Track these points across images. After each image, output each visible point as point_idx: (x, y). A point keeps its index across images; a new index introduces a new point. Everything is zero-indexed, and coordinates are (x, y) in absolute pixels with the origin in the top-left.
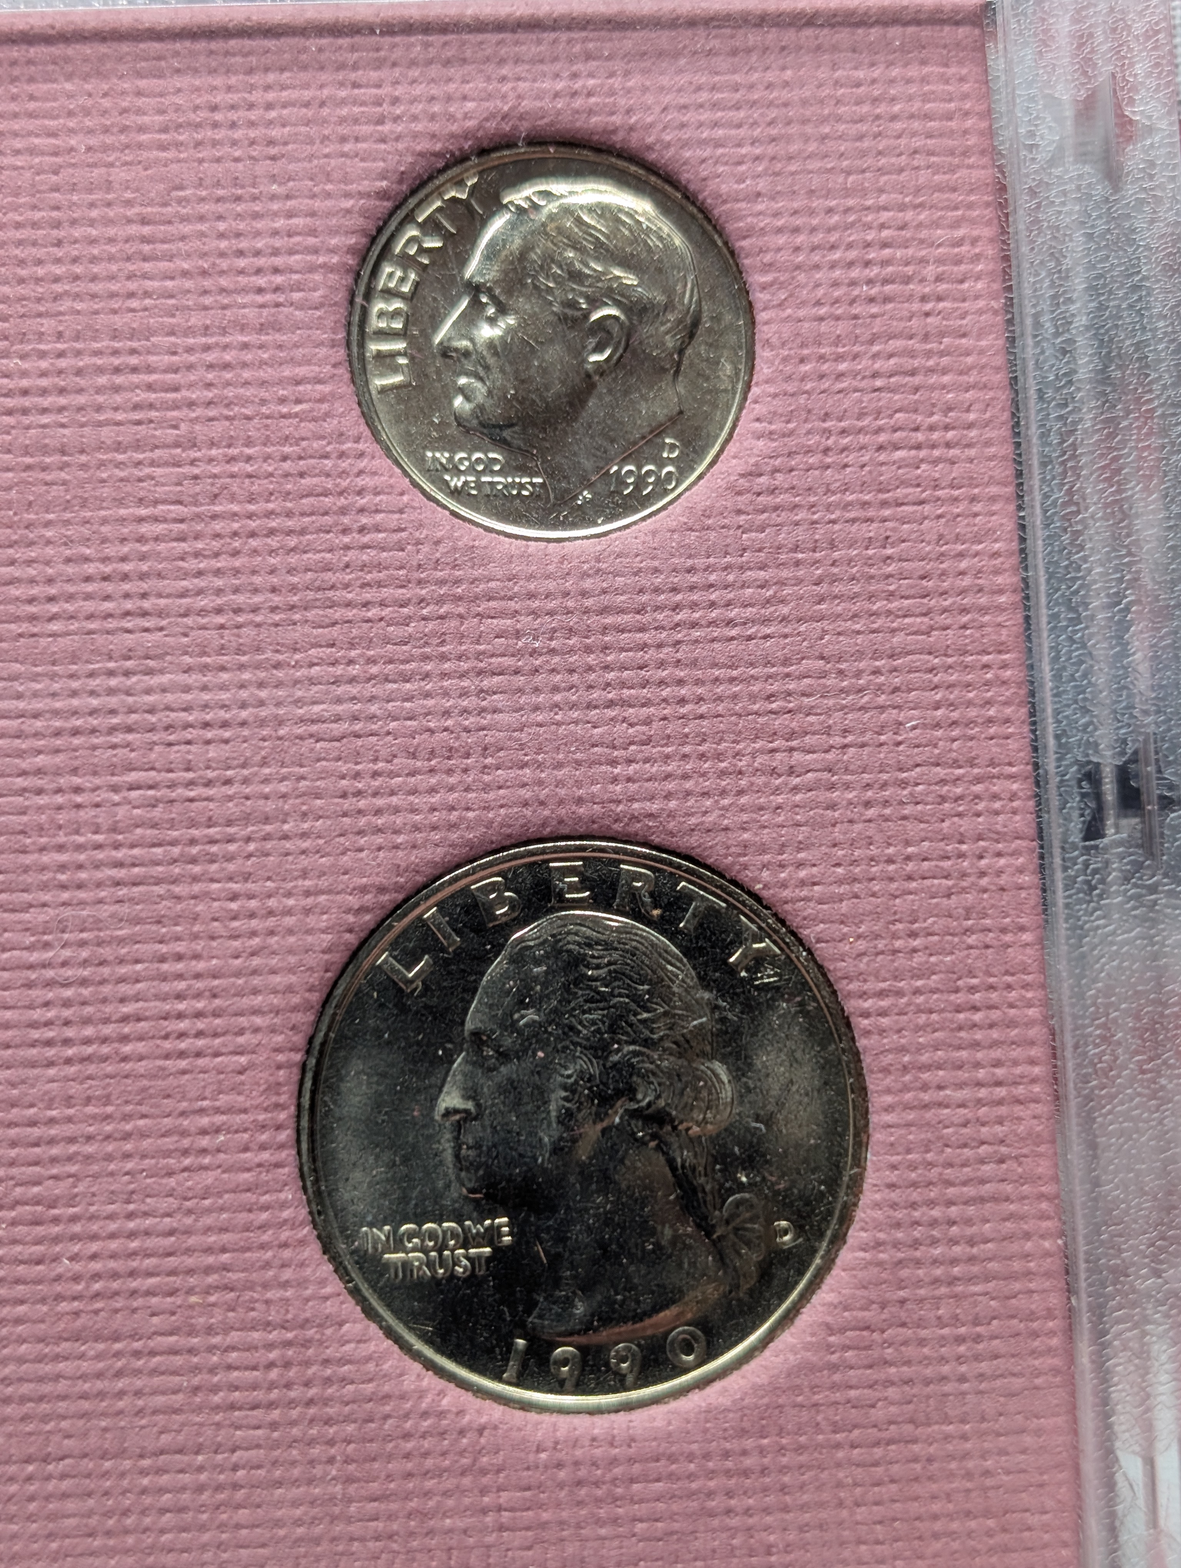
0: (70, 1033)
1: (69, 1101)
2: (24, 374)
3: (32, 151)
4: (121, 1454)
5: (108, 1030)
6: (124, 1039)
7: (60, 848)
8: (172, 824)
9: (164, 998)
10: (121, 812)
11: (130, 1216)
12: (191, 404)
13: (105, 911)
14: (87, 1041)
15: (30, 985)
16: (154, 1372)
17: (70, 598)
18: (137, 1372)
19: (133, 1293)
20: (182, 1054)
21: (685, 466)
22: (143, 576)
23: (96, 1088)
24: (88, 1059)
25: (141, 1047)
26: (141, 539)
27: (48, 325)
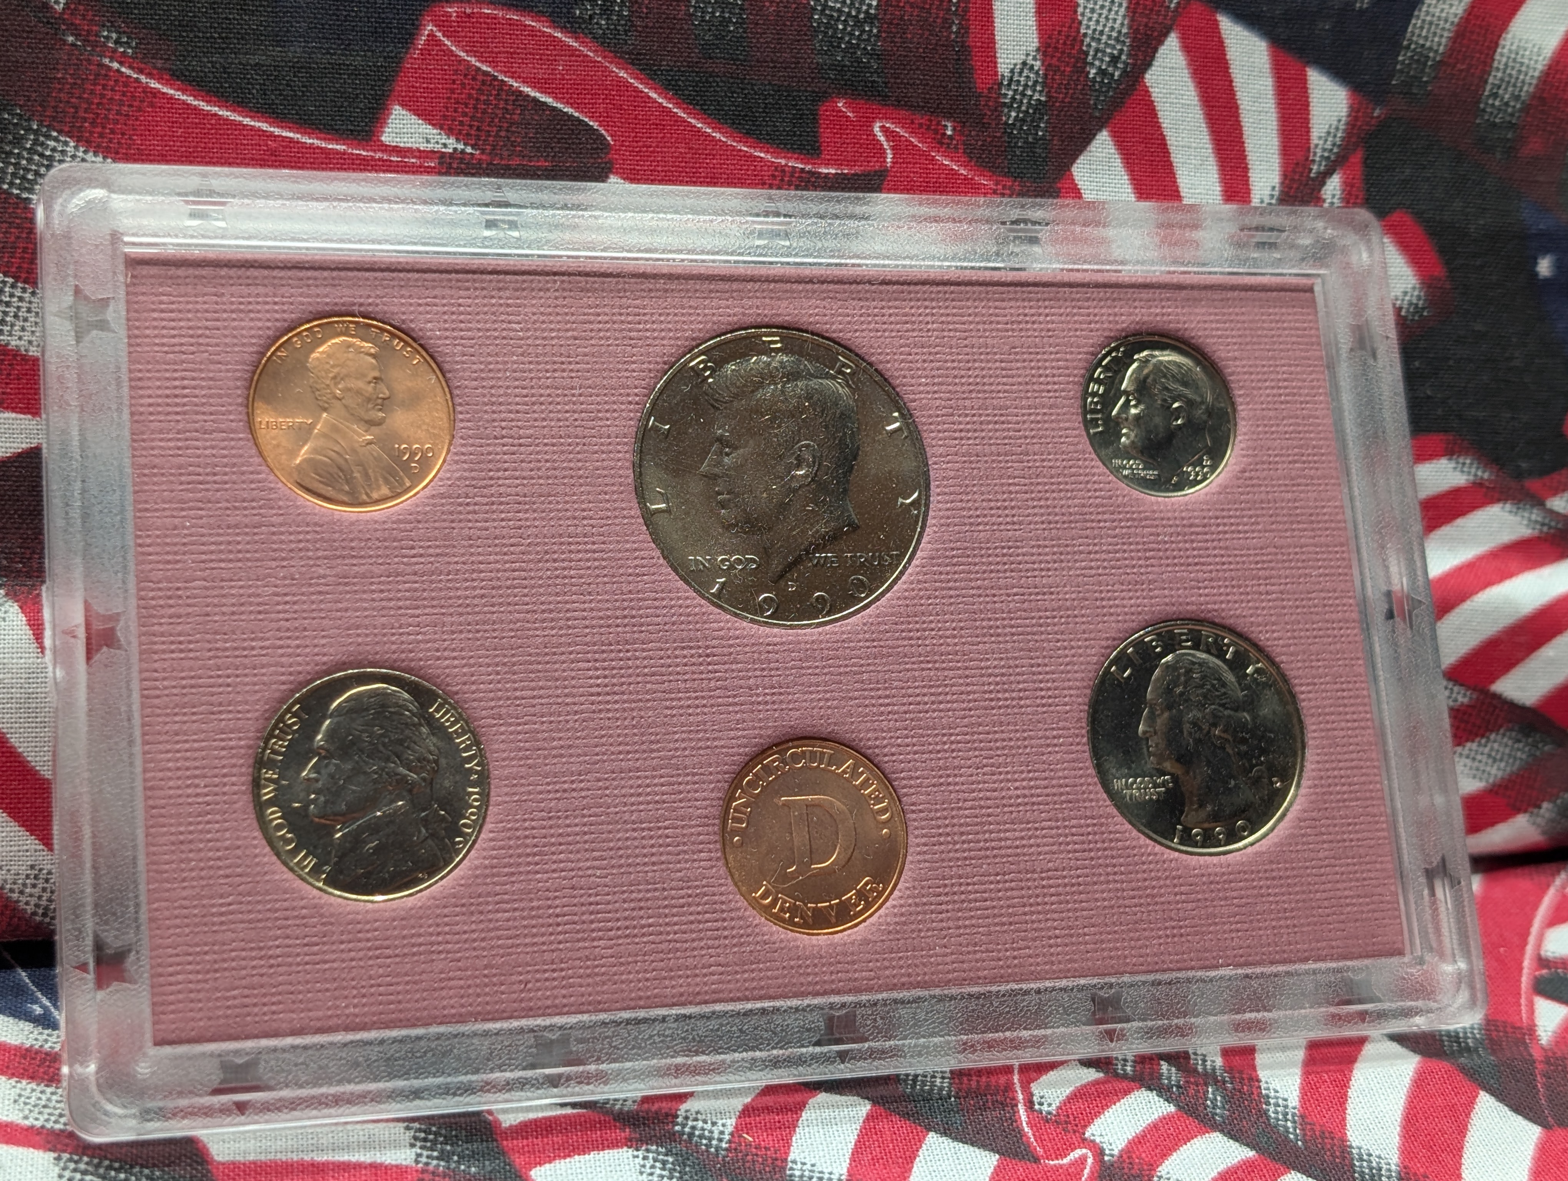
0: (1000, 695)
1: (1001, 724)
2: (960, 423)
3: (956, 330)
4: (1034, 871)
5: (1014, 695)
6: (1021, 699)
7: (990, 619)
8: (1032, 610)
9: (1034, 682)
10: (1011, 605)
11: (1029, 772)
12: (1026, 437)
13: (1009, 646)
14: (1006, 699)
15: (982, 676)
16: (1044, 837)
17: (985, 516)
18: (1037, 837)
19: (1033, 804)
20: (1044, 705)
21: (1213, 468)
22: (1013, 508)
23: (1010, 718)
24: (1007, 707)
25: (1028, 702)
26: (1010, 492)
27: (968, 403)
